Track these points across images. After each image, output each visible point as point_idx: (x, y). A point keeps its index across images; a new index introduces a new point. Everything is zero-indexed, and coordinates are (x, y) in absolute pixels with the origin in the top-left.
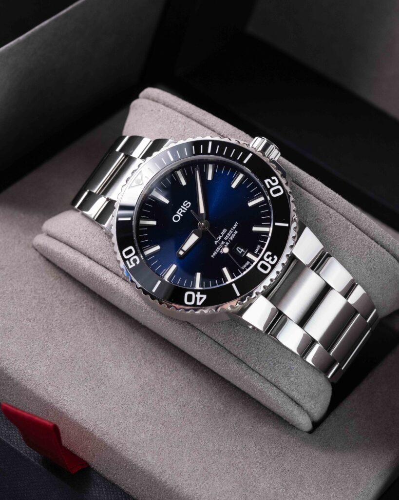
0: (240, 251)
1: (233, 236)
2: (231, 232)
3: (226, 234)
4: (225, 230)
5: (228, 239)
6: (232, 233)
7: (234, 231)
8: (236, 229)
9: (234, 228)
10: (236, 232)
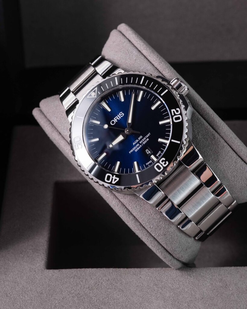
0: (148, 152)
1: (146, 142)
2: (145, 138)
3: (141, 139)
4: (141, 137)
5: (142, 143)
6: (145, 140)
7: (147, 139)
8: (148, 138)
9: (147, 136)
10: (148, 139)
